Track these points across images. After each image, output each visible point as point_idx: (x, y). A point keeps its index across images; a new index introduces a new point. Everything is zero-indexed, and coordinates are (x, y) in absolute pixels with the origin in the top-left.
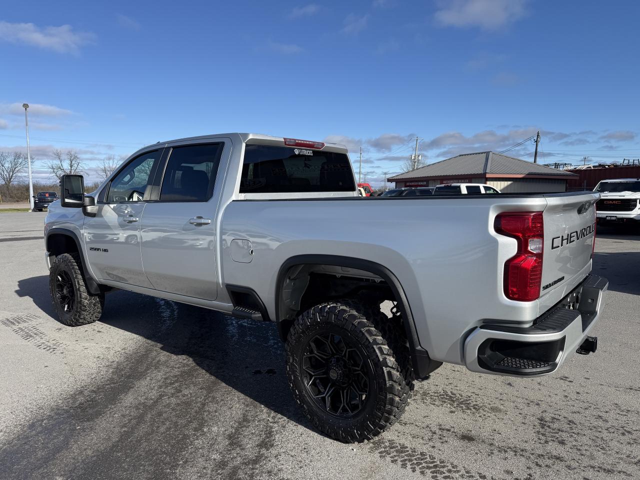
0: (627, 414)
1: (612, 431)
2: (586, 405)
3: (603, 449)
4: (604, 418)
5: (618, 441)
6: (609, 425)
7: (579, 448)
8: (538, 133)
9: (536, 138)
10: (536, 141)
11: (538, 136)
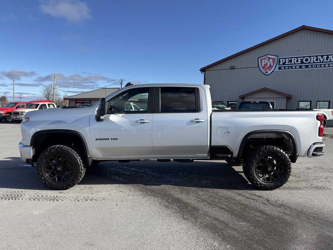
8: (122, 80)
9: (121, 82)
10: (121, 83)
11: (122, 81)
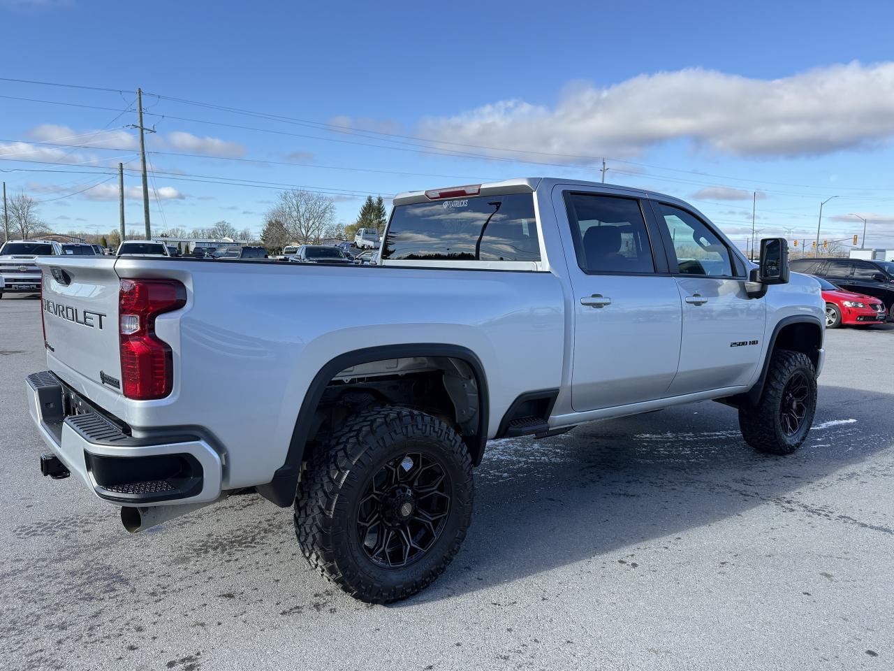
0: (30, 658)
1: (30, 619)
2: (99, 634)
3: (25, 592)
4: (57, 629)
5: (13, 610)
6: (41, 625)
7: (51, 579)
